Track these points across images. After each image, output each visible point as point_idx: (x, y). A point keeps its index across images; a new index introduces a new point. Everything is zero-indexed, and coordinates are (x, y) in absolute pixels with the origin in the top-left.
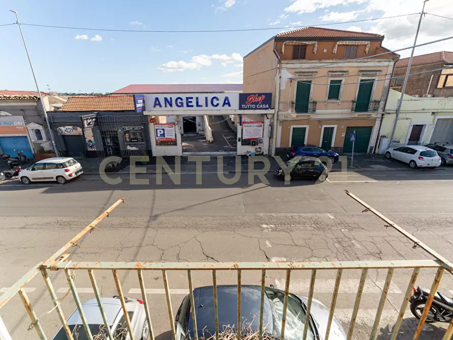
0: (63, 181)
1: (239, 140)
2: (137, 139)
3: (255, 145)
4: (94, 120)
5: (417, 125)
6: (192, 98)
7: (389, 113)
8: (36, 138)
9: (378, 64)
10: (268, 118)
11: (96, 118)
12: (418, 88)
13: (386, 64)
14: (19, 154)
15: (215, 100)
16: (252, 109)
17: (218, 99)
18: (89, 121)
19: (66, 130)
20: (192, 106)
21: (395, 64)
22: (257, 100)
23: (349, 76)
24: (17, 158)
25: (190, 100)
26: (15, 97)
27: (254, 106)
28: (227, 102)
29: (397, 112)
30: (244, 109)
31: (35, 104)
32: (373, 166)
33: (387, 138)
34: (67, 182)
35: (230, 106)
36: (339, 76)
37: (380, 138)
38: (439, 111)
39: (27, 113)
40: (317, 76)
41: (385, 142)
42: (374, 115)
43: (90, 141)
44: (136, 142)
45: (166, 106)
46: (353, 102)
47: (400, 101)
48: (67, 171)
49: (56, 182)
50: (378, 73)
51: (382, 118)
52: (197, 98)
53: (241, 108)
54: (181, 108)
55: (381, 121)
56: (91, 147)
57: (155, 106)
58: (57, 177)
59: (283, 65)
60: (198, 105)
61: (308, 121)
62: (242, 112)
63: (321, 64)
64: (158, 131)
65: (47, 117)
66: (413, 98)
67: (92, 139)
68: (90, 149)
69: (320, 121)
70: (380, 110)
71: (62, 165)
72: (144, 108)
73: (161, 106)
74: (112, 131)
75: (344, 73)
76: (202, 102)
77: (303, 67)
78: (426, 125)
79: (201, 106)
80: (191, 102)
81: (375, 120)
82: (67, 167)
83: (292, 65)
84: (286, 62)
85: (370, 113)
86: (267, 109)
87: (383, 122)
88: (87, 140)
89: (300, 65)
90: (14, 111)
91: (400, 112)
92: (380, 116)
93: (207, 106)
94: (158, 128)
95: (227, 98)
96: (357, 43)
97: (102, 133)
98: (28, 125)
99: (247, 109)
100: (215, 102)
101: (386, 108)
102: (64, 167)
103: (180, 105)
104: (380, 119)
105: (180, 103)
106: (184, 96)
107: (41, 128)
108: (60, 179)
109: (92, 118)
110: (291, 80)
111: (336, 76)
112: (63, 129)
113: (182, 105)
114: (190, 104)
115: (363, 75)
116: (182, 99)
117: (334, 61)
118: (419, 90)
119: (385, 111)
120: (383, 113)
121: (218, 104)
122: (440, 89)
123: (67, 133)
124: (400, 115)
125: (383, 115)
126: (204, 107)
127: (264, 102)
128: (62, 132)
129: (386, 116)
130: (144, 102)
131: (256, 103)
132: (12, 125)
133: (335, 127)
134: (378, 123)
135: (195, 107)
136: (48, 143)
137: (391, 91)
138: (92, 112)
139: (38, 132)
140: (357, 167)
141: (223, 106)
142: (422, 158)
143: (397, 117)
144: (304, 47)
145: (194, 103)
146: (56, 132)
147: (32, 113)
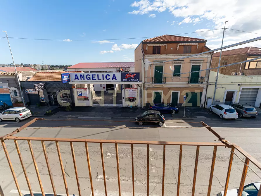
0: (18, 121)
1: (123, 98)
2: (67, 96)
3: (132, 101)
4: (43, 86)
5: (229, 92)
6: (95, 75)
7: (211, 84)
8: (14, 95)
9: (202, 56)
10: (139, 86)
11: (44, 85)
12: (235, 69)
13: (207, 56)
14: (4, 104)
15: (108, 76)
16: (129, 81)
17: (109, 76)
18: (39, 87)
19: (30, 91)
20: (95, 79)
21: (212, 56)
22: (131, 76)
23: (184, 63)
24: (2, 106)
25: (94, 76)
26: (4, 74)
27: (130, 80)
28: (114, 77)
29: (216, 84)
30: (124, 81)
31: (14, 77)
32: (197, 117)
33: (211, 99)
34: (20, 121)
35: (116, 79)
36: (179, 63)
37: (207, 98)
38: (242, 83)
39: (10, 82)
40: (166, 63)
41: (210, 102)
42: (201, 85)
43: (42, 97)
44: (66, 98)
45: (81, 79)
46: (189, 78)
47: (217, 78)
48: (20, 115)
49: (15, 121)
50: (202, 62)
51: (207, 87)
52: (98, 75)
53: (122, 81)
54: (89, 80)
55: (207, 89)
56: (42, 100)
57: (75, 79)
58: (16, 118)
59: (146, 57)
60: (98, 79)
61: (162, 88)
62: (123, 83)
63: (168, 57)
64: (78, 92)
65: (20, 84)
66: (225, 76)
67: (43, 96)
68: (42, 102)
69: (170, 89)
70: (205, 83)
71: (19, 112)
72: (69, 80)
73: (78, 79)
74: (53, 92)
75: (181, 62)
76: (101, 77)
77: (157, 58)
78: (235, 92)
79: (100, 79)
80: (95, 77)
81: (203, 88)
82: (21, 113)
83: (151, 57)
84: (148, 55)
85: (199, 84)
86: (137, 81)
87: (208, 89)
88: (40, 96)
89: (155, 57)
90: (3, 81)
91: (217, 84)
92: (205, 86)
93: (103, 79)
94: (78, 90)
95: (114, 75)
96: (190, 44)
97: (48, 93)
98: (10, 88)
99: (126, 81)
100: (108, 77)
101: (209, 81)
102: (19, 113)
103: (89, 78)
104: (206, 88)
105: (89, 77)
106: (91, 74)
107: (16, 90)
108: (17, 119)
109: (42, 85)
110: (151, 65)
111: (177, 63)
112: (28, 90)
113: (90, 79)
114: (94, 78)
115: (193, 63)
116: (89, 76)
117: (175, 55)
118: (236, 69)
119: (209, 83)
120: (207, 84)
121: (109, 79)
122: (247, 69)
123: (30, 93)
124: (217, 86)
125: (207, 85)
126: (102, 80)
127: (135, 78)
128: (28, 92)
129: (209, 86)
130: (69, 77)
131: (131, 78)
132: (2, 88)
133: (179, 92)
134: (205, 90)
135: (97, 80)
136: (20, 98)
137: (211, 72)
138: (43, 82)
139: (15, 92)
140: (188, 117)
141: (112, 79)
142: (226, 113)
143: (216, 87)
144: (159, 47)
145: (96, 78)
146: (24, 92)
147: (13, 82)
